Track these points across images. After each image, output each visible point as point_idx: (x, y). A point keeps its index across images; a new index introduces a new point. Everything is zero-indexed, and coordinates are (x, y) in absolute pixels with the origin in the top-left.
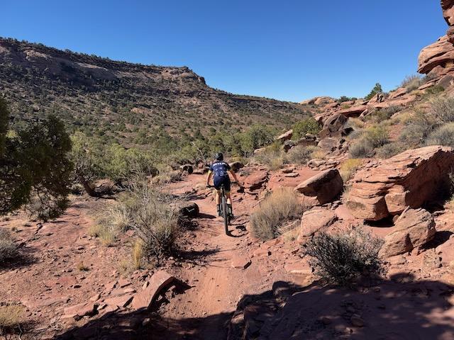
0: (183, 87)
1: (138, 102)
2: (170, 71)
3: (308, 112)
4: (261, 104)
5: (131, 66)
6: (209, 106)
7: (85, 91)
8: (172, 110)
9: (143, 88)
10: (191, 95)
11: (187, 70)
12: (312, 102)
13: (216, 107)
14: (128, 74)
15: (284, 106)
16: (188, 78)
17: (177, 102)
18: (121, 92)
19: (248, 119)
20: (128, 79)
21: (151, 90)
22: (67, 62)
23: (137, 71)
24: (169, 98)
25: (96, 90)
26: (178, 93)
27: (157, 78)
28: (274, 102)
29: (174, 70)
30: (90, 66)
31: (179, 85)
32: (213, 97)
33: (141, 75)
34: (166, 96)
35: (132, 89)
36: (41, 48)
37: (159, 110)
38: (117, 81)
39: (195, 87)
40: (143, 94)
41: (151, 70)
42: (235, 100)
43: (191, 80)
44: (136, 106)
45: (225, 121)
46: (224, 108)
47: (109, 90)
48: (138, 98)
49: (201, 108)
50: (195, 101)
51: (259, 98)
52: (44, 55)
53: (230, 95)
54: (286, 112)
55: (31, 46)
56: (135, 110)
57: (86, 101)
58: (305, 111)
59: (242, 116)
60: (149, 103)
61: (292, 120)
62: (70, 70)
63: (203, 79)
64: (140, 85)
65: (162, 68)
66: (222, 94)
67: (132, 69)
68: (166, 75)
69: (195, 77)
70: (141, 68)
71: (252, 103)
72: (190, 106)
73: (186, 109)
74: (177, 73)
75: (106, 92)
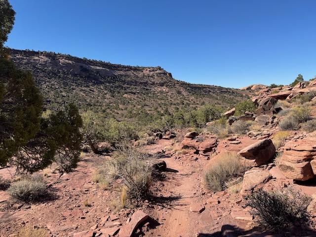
0: (157, 80)
1: (128, 90)
2: (149, 70)
3: (246, 95)
4: (211, 90)
5: (124, 67)
6: (174, 92)
7: (94, 84)
8: (149, 95)
9: (131, 81)
10: (162, 85)
11: (160, 69)
12: (249, 89)
13: (179, 93)
14: (122, 73)
15: (228, 91)
16: (160, 74)
17: (153, 89)
18: (117, 84)
19: (202, 101)
20: (121, 75)
21: (136, 82)
22: (84, 65)
23: (128, 70)
24: (148, 88)
25: (102, 83)
26: (153, 84)
27: (140, 74)
28: (220, 88)
29: (151, 69)
30: (98, 68)
31: (154, 78)
32: (177, 86)
33: (130, 73)
34: (146, 86)
35: (124, 82)
36: (69, 57)
37: (141, 95)
38: (115, 77)
39: (165, 79)
40: (131, 85)
41: (136, 69)
42: (192, 88)
43: (162, 75)
44: (126, 93)
45: (185, 102)
46: (185, 93)
47: (109, 83)
48: (128, 88)
49: (169, 94)
50: (164, 89)
51: (209, 86)
52: (70, 62)
53: (189, 85)
54: (230, 95)
55: (63, 56)
56: (125, 95)
57: (95, 90)
58: (244, 95)
59: (197, 98)
60: (134, 91)
61: (235, 101)
62: (85, 70)
63: (170, 74)
64: (129, 79)
65: (144, 68)
66: (183, 84)
67: (125, 69)
68: (146, 72)
69: (165, 73)
70: (130, 68)
71: (204, 89)
72: (161, 92)
73: (159, 94)
74: (153, 71)
75: (107, 84)
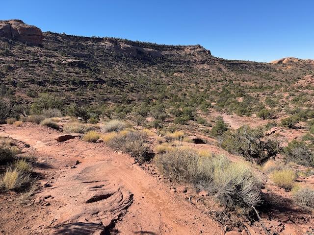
0: (198, 58)
1: (176, 69)
2: (190, 48)
3: (280, 70)
4: (247, 66)
5: (168, 47)
6: (215, 69)
7: (150, 65)
8: (193, 72)
9: (176, 61)
10: (203, 63)
11: (200, 47)
12: (280, 62)
13: (220, 69)
14: (167, 52)
15: (262, 66)
16: (200, 52)
17: (195, 67)
18: (166, 64)
19: (242, 77)
20: (167, 55)
21: (180, 61)
22: (139, 48)
23: (171, 50)
24: (191, 66)
25: (155, 64)
26: (195, 62)
27: (183, 53)
28: (256, 64)
29: (192, 47)
30: (149, 50)
31: (195, 56)
32: (217, 63)
33: (174, 52)
34: (188, 64)
35: (170, 61)
36: (127, 42)
37: (187, 74)
38: (163, 57)
39: (205, 58)
40: (177, 64)
41: (179, 48)
42: (230, 64)
43: (202, 53)
44: (175, 72)
45: (228, 78)
46: (224, 70)
47: (160, 64)
48: (175, 67)
49: (210, 71)
50: (206, 66)
51: (245, 61)
52: (129, 46)
53: (227, 61)
54: (265, 71)
55: (121, 41)
56: (175, 74)
57: (151, 70)
58: (278, 69)
59: (237, 75)
60: (181, 69)
61: (270, 76)
62: (140, 53)
63: (209, 52)
64: (174, 58)
65: (185, 47)
66: (222, 61)
67: (169, 49)
68: (188, 51)
69: (204, 51)
70: (173, 48)
71: (241, 65)
72: (203, 69)
73: (201, 72)
74: (194, 49)
75: (159, 64)
